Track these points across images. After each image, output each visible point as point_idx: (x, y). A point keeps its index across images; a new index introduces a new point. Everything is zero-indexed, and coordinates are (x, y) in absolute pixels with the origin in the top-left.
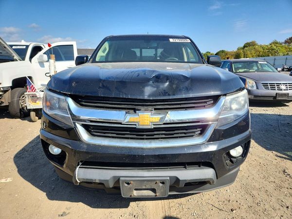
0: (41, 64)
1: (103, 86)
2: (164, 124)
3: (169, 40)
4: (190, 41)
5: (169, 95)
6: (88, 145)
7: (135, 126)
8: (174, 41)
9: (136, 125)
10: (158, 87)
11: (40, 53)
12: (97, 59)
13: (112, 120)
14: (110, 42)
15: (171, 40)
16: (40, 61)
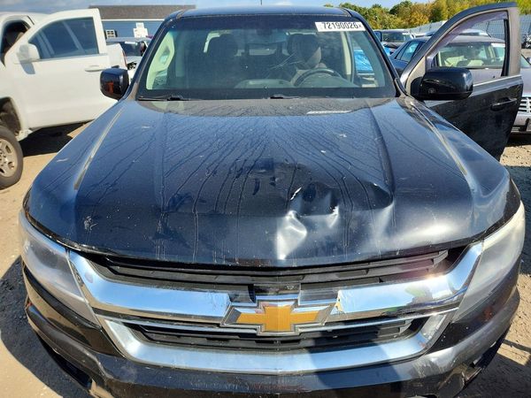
0: (28, 66)
1: (166, 229)
2: (327, 324)
3: (315, 28)
4: (363, 29)
5: (340, 251)
6: (140, 366)
7: (254, 331)
8: (328, 30)
9: (255, 329)
10: (310, 226)
11: (24, 39)
12: (149, 86)
13: (196, 317)
14: (176, 33)
15: (321, 27)
16: (24, 59)
